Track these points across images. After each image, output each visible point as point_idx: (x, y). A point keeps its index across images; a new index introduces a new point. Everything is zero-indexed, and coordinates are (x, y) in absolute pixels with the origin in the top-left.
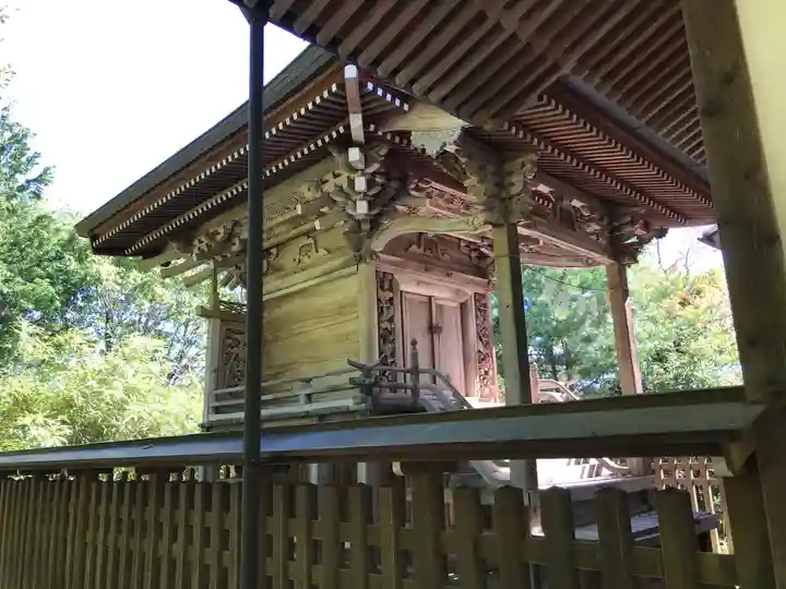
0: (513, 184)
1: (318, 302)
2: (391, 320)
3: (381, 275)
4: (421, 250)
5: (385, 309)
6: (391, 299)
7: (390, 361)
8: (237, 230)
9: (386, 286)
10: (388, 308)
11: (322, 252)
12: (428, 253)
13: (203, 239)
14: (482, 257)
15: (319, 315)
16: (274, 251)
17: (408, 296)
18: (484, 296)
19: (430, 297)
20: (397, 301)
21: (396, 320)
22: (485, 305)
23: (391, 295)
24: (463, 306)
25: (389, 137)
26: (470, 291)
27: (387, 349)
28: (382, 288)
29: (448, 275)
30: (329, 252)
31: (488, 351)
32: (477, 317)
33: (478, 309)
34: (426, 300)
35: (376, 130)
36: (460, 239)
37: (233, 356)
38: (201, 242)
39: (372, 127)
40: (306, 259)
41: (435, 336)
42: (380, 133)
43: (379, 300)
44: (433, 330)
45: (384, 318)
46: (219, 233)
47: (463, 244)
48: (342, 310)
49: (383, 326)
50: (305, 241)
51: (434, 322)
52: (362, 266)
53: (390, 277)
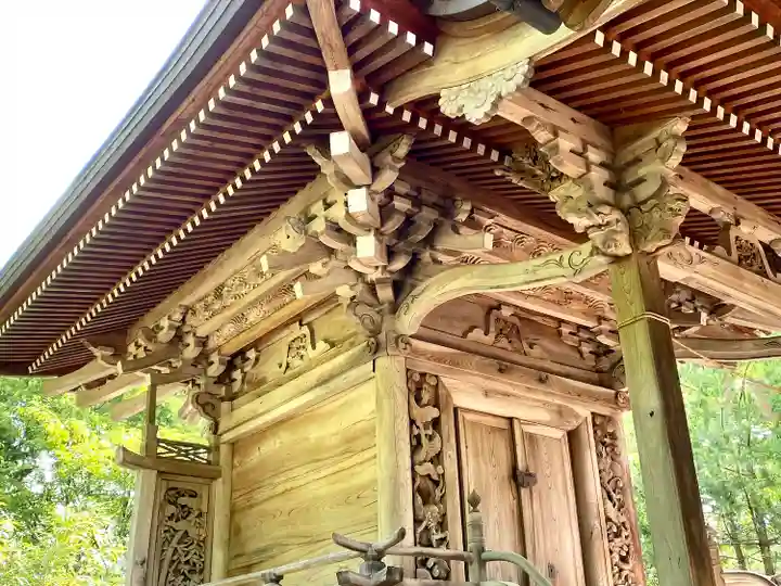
0: (641, 181)
1: (315, 433)
2: (437, 459)
3: (417, 378)
4: (490, 338)
5: (424, 440)
6: (436, 423)
7: (436, 537)
8: (191, 320)
9: (426, 396)
10: (431, 438)
11: (321, 346)
12: (504, 342)
13: (141, 342)
14: (602, 352)
15: (315, 456)
16: (252, 354)
17: (469, 417)
18: (609, 419)
19: (511, 420)
20: (447, 425)
21: (447, 461)
22: (613, 436)
23: (434, 413)
24: (573, 437)
25: (407, 116)
26: (584, 411)
27: (428, 515)
28: (418, 400)
29: (541, 381)
30: (333, 345)
31: (623, 519)
32: (599, 455)
33: (600, 442)
34: (504, 424)
35: (382, 104)
36: (561, 321)
37: (178, 536)
38: (138, 346)
39: (374, 99)
40: (296, 362)
41: (524, 492)
42: (390, 110)
43: (412, 422)
44: (519, 479)
45: (421, 456)
46: (162, 328)
47: (565, 330)
48: (352, 443)
49: (421, 470)
50: (296, 330)
51: (521, 466)
52: (382, 362)
53: (433, 382)
